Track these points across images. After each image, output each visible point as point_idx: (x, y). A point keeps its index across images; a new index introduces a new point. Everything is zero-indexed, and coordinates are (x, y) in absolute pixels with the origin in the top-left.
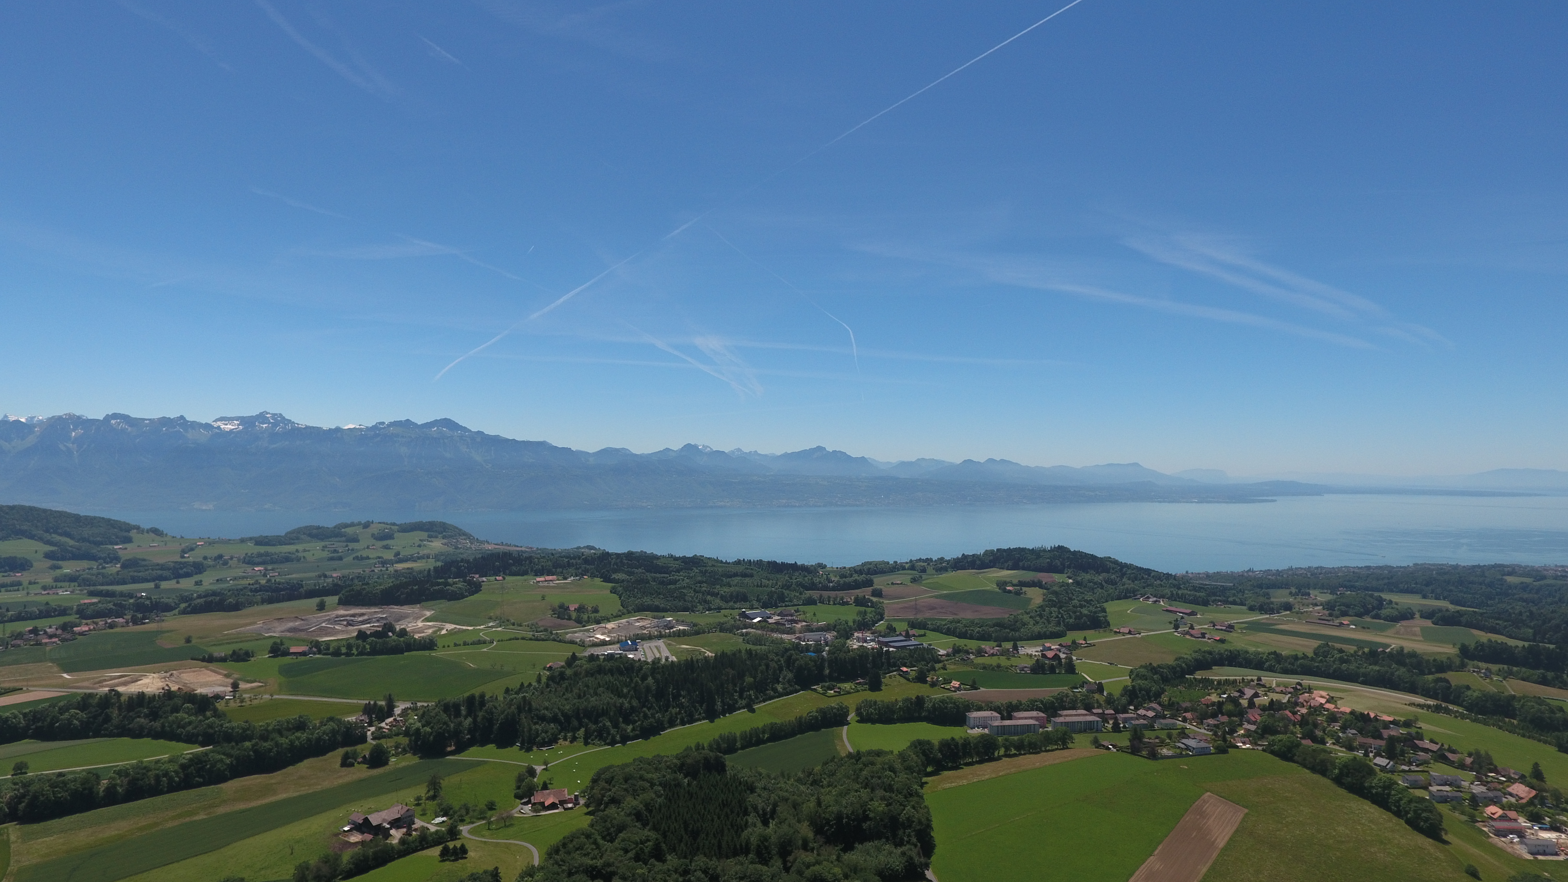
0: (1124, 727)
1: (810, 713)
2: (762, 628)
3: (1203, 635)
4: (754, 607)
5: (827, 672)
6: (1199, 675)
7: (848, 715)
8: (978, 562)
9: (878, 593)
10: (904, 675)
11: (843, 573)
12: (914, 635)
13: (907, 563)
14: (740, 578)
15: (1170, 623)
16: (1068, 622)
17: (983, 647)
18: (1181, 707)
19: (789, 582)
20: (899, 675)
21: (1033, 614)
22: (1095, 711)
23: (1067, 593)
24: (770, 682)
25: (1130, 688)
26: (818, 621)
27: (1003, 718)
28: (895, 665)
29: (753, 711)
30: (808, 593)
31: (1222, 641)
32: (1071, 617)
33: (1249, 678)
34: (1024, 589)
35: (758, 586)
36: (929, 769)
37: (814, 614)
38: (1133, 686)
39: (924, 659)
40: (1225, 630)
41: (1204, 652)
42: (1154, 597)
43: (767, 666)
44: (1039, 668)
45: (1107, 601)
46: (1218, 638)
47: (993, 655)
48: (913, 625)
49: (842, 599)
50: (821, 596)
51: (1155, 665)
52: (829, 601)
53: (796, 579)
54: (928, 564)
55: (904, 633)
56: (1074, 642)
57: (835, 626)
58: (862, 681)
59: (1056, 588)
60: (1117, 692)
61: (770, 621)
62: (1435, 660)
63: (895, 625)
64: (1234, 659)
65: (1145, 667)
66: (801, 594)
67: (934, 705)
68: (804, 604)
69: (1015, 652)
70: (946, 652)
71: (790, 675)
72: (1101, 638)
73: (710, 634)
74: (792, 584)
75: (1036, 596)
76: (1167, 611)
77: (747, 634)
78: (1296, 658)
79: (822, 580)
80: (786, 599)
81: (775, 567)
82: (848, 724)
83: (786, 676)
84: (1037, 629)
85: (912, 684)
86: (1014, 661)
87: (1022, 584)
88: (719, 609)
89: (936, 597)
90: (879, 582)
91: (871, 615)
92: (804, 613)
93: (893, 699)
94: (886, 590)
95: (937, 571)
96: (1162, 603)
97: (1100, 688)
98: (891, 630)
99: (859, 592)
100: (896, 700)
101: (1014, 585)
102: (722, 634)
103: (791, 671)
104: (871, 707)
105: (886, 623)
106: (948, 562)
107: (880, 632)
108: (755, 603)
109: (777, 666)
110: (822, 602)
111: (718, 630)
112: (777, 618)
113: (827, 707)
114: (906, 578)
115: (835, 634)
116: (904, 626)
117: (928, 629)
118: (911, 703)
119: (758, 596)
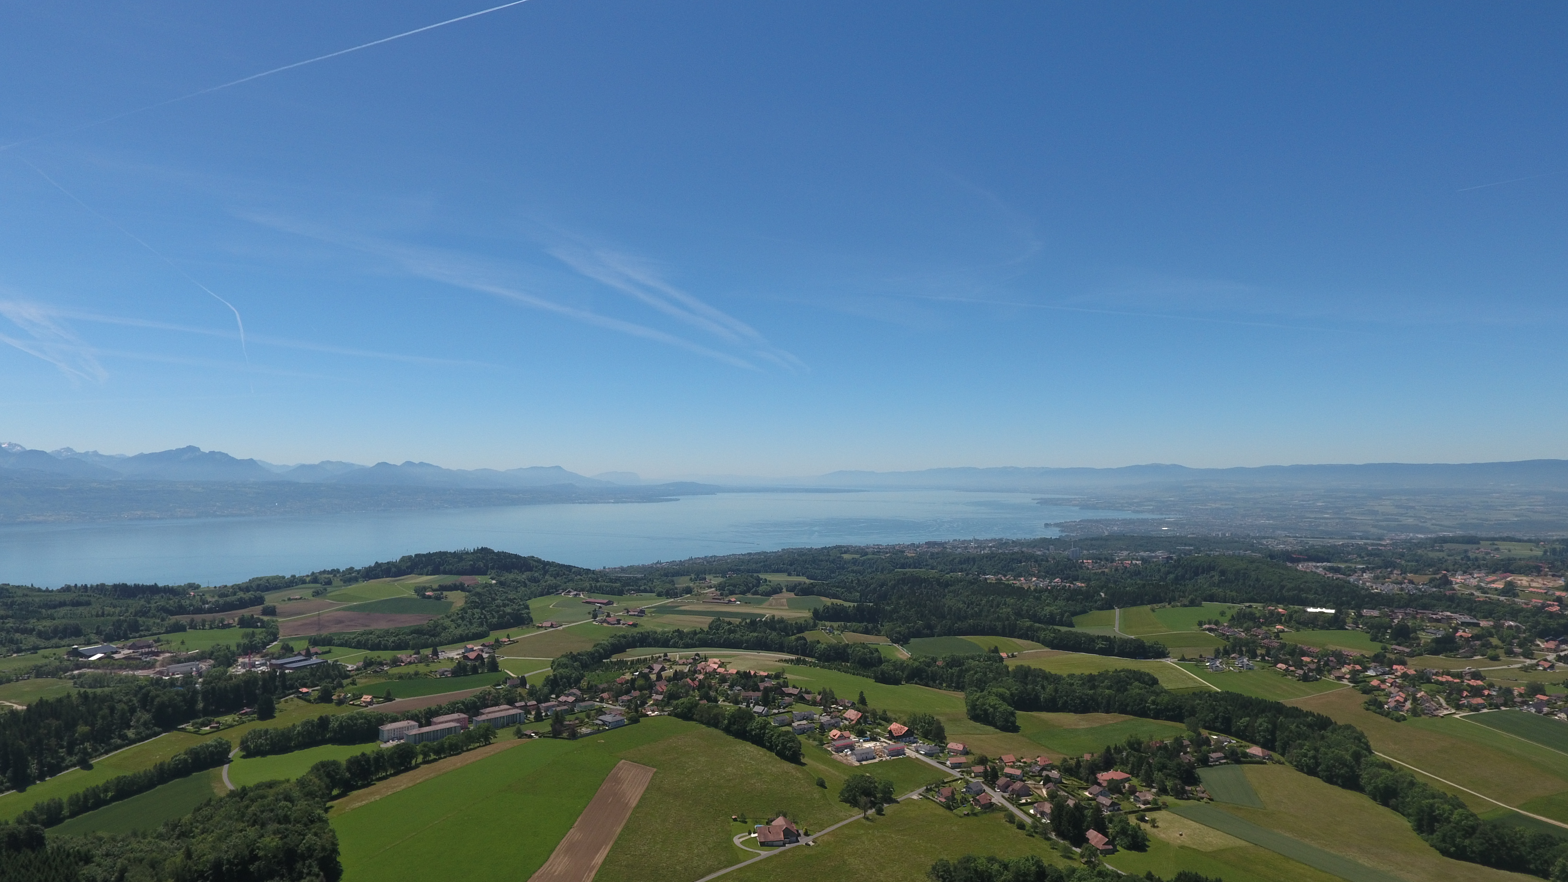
0: (546, 715)
1: (175, 756)
2: (104, 666)
3: (619, 622)
4: (92, 641)
5: (200, 705)
6: (614, 659)
7: (230, 751)
8: (393, 570)
9: (271, 611)
10: (305, 697)
11: (222, 592)
12: (316, 653)
13: (308, 576)
14: (68, 608)
15: (589, 613)
16: (491, 622)
17: (399, 656)
18: (599, 689)
19: (146, 607)
20: (298, 697)
21: (454, 618)
22: (517, 704)
23: (490, 593)
24: (116, 729)
25: (552, 677)
26: (188, 650)
27: (421, 726)
28: (292, 687)
29: (90, 767)
30: (173, 619)
31: (635, 625)
32: (494, 617)
33: (657, 655)
34: (445, 593)
35: (97, 616)
36: (335, 792)
37: (183, 643)
38: (555, 676)
39: (328, 676)
40: (637, 616)
41: (619, 637)
42: (575, 590)
43: (112, 709)
44: (461, 670)
45: (530, 599)
46: (631, 623)
47: (410, 663)
48: (315, 642)
49: (222, 621)
50: (192, 620)
51: (575, 653)
52: (204, 625)
53: (156, 603)
54: (335, 576)
55: (303, 653)
56: (497, 641)
57: (212, 653)
58: (248, 710)
59: (478, 590)
60: (539, 683)
61: (116, 656)
62: (796, 623)
63: (291, 644)
64: (645, 640)
65: (566, 656)
66: (163, 620)
67: (341, 723)
68: (167, 632)
69: (435, 657)
70: (355, 667)
71: (146, 716)
72: (524, 634)
73: (20, 682)
74: (149, 611)
75: (457, 600)
76: (587, 602)
77: (80, 676)
78: (695, 633)
79: (194, 603)
80: (141, 628)
81: (124, 591)
82: (230, 761)
83: (140, 718)
84: (459, 632)
85: (314, 705)
86: (433, 667)
87: (443, 588)
88: (35, 649)
89: (344, 609)
90: (271, 599)
91: (260, 637)
92: (168, 642)
93: (290, 725)
94: (280, 607)
95: (345, 582)
96: (582, 596)
97: (523, 682)
98: (287, 650)
99: (246, 612)
100: (294, 725)
101: (434, 590)
102: (39, 680)
103: (148, 711)
104: (260, 737)
105: (281, 644)
106: (359, 571)
107: (273, 654)
108: (94, 637)
109: (126, 707)
110: (193, 626)
111: (33, 675)
112: (127, 651)
113: (200, 747)
114: (306, 592)
115: (212, 662)
116: (305, 644)
117: (333, 645)
118: (313, 726)
119: (98, 627)
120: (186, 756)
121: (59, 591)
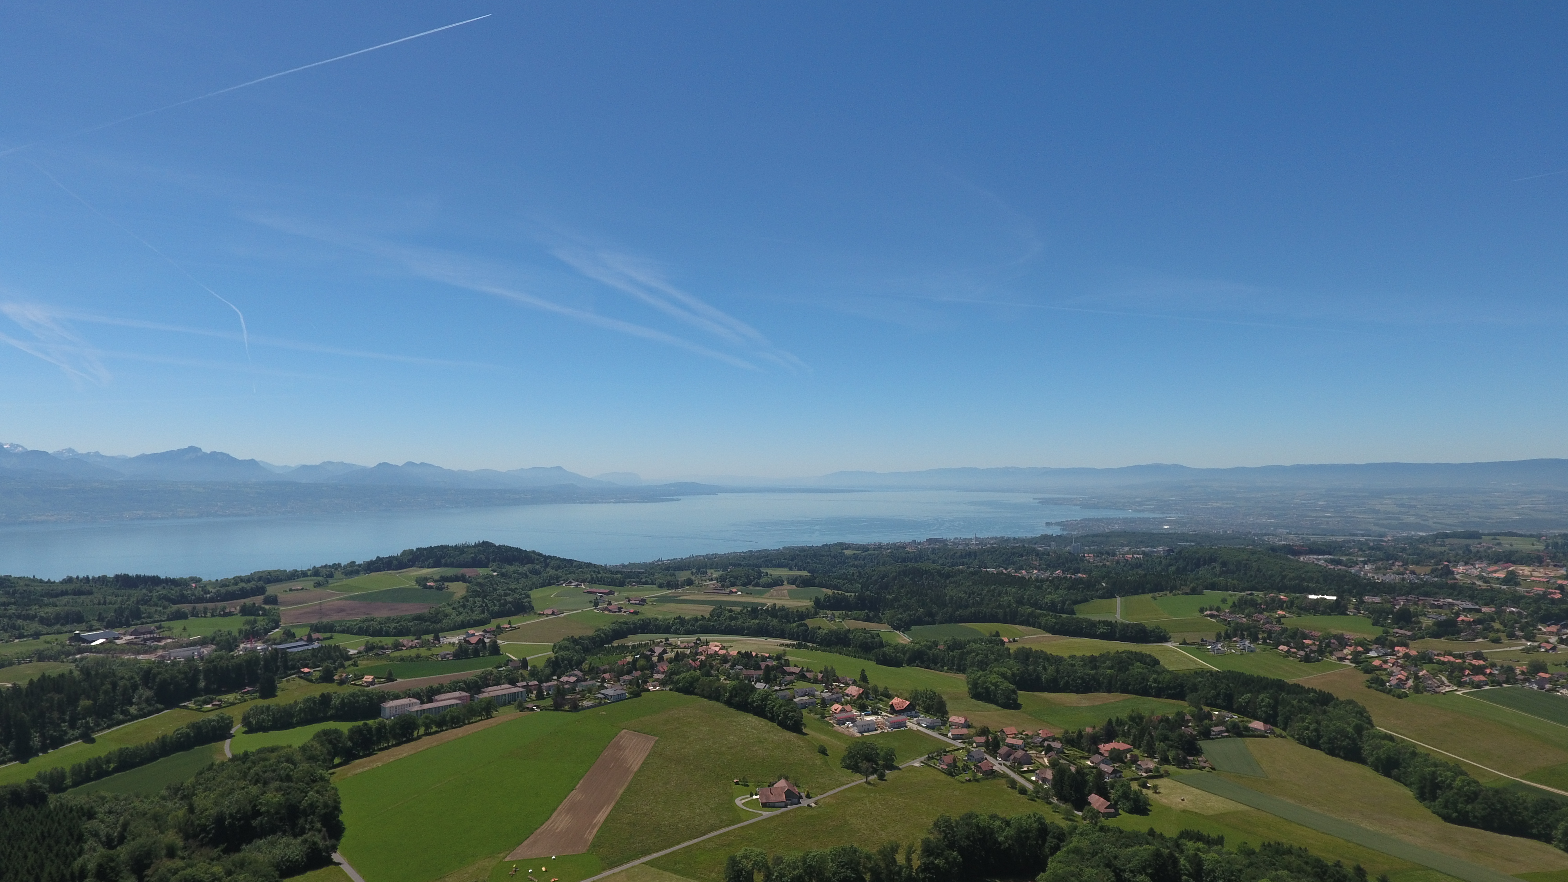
0: (548, 694)
1: (177, 730)
2: (106, 651)
3: (620, 609)
4: (94, 628)
5: (202, 684)
6: (615, 644)
7: (232, 727)
8: (395, 562)
9: (273, 600)
10: (306, 677)
11: (224, 583)
12: (318, 639)
13: (309, 570)
14: (70, 597)
15: (591, 602)
16: (492, 611)
17: (401, 641)
18: (600, 670)
19: (148, 596)
20: (300, 677)
21: (455, 606)
22: (518, 684)
23: (492, 584)
24: (119, 705)
25: (554, 659)
26: (190, 636)
27: (422, 703)
28: (293, 667)
29: (93, 741)
30: (175, 607)
31: (636, 613)
32: (495, 605)
33: (659, 640)
34: (446, 584)
35: (99, 604)
36: (337, 761)
37: (185, 629)
38: (556, 658)
39: (329, 657)
40: (639, 604)
41: (620, 623)
42: (577, 581)
43: (114, 685)
44: (463, 653)
45: (531, 589)
46: (632, 611)
47: (412, 647)
48: (316, 629)
49: (224, 609)
50: (194, 608)
51: (576, 637)
52: (205, 613)
53: (158, 592)
54: (336, 569)
55: (305, 638)
56: (498, 627)
57: (214, 638)
58: (250, 689)
59: (480, 580)
60: (541, 665)
61: (118, 642)
62: (797, 611)
63: (293, 630)
64: (646, 627)
65: (568, 640)
66: (165, 608)
67: (343, 700)
68: (169, 619)
69: (436, 642)
70: (356, 652)
71: (148, 693)
72: (526, 621)
73: (23, 665)
74: (151, 599)
75: (458, 590)
76: (588, 592)
77: (82, 659)
78: (696, 620)
79: (196, 593)
80: (143, 616)
81: (125, 582)
82: (231, 736)
83: (142, 694)
84: (460, 618)
85: (317, 685)
86: (435, 651)
87: (444, 579)
88: (37, 635)
89: (346, 599)
90: (271, 590)
91: (262, 623)
92: (170, 629)
93: (292, 702)
94: (281, 597)
95: (346, 575)
96: (583, 586)
97: (524, 663)
98: (289, 635)
99: (248, 601)
100: (296, 702)
101: (435, 581)
102: (41, 663)
103: (150, 688)
104: (262, 713)
105: (283, 630)
106: (360, 565)
107: (275, 640)
108: (95, 624)
109: (128, 684)
110: (195, 614)
111: (35, 659)
112: (129, 637)
113: (203, 721)
114: (308, 583)
115: (214, 647)
116: (307, 630)
117: (335, 632)
118: (315, 702)
119: (100, 614)
120: (188, 730)
121: (61, 583)
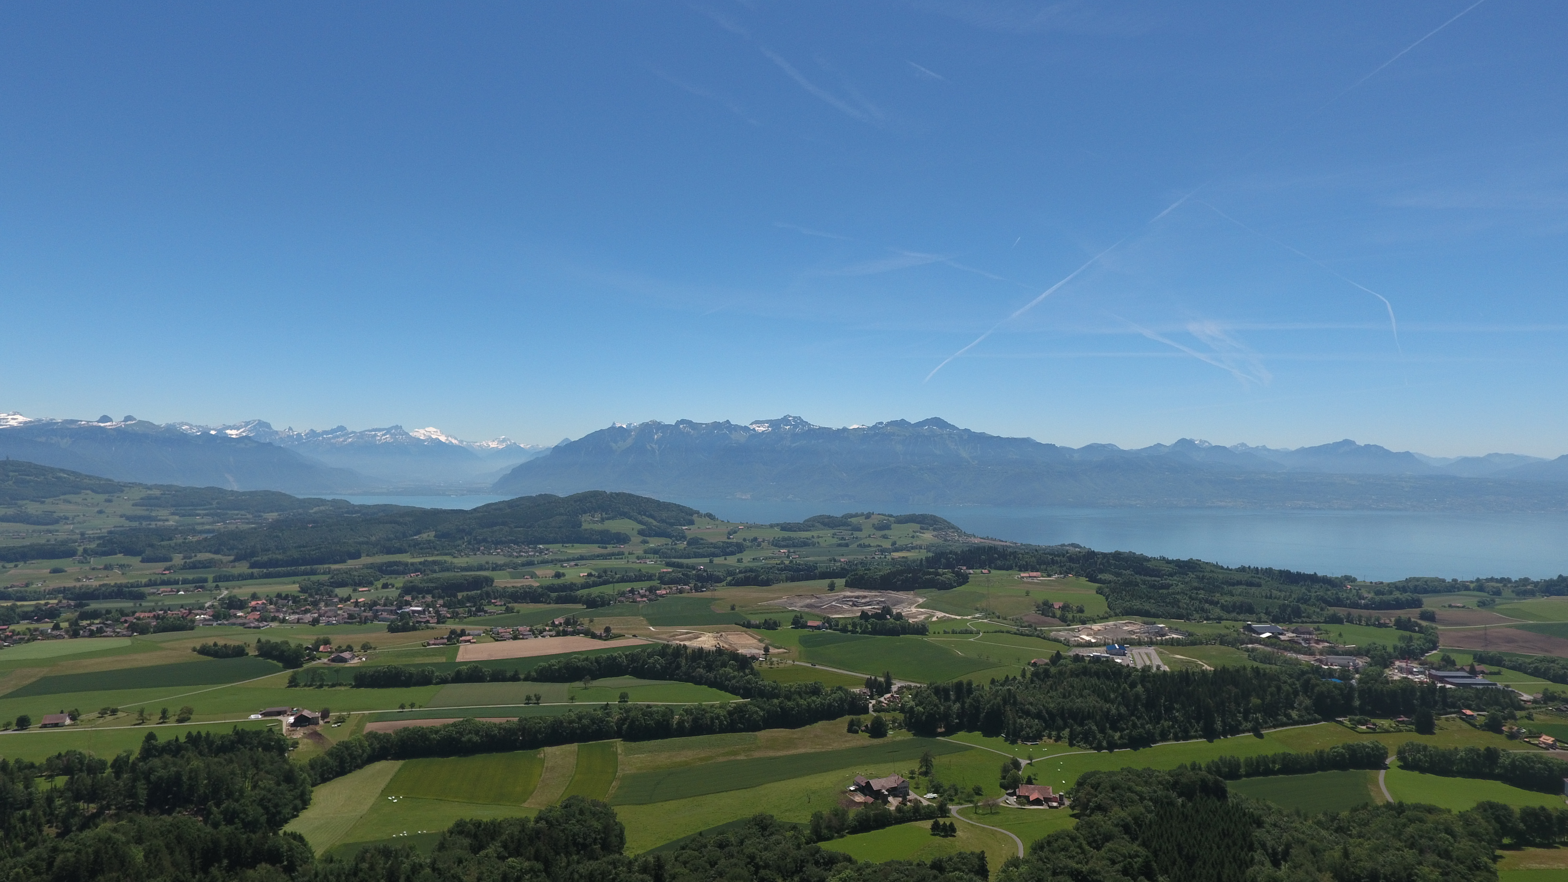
1: (1334, 748)
2: (1272, 645)
4: (1262, 620)
5: (1357, 703)
7: (1387, 757)
9: (1430, 617)
10: (1468, 720)
11: (1378, 589)
12: (1483, 672)
13: (1472, 582)
14: (1244, 587)
19: (1307, 595)
20: (1461, 718)
24: (1282, 707)
26: (1345, 643)
28: (1453, 705)
29: (1261, 736)
30: (1332, 610)
35: (1266, 597)
36: (1506, 841)
37: (1340, 635)
39: (1497, 703)
43: (1279, 689)
48: (1481, 659)
49: (1378, 619)
50: (1349, 614)
52: (1360, 621)
53: (1316, 592)
54: (1505, 586)
55: (1468, 669)
57: (1369, 651)
58: (1406, 719)
61: (1282, 637)
63: (1453, 656)
66: (1322, 609)
67: (1513, 761)
68: (1325, 622)
70: (1532, 698)
71: (1308, 702)
73: (1209, 646)
74: (1310, 599)
77: (1253, 650)
79: (1351, 596)
80: (1303, 615)
81: (1289, 578)
82: (1386, 768)
83: (1302, 702)
85: (1480, 732)
88: (1219, 619)
89: (1518, 627)
90: (1430, 603)
91: (1419, 642)
92: (1327, 632)
93: (1452, 746)
94: (1440, 613)
95: (1518, 594)
98: (1448, 663)
99: (1403, 614)
100: (1456, 749)
102: (1222, 647)
103: (1310, 697)
104: (1419, 752)
105: (1441, 654)
106: (1535, 584)
107: (1432, 664)
108: (1264, 617)
109: (1291, 690)
110: (1350, 621)
111: (1218, 642)
112: (1291, 635)
113: (1357, 745)
114: (1470, 600)
115: (1369, 660)
116: (1468, 660)
117: (1504, 666)
118: (1479, 755)
119: (1267, 608)
120: (1344, 751)
121: (1238, 570)
